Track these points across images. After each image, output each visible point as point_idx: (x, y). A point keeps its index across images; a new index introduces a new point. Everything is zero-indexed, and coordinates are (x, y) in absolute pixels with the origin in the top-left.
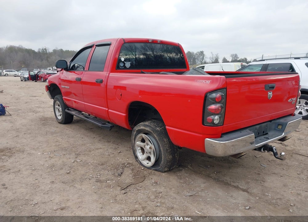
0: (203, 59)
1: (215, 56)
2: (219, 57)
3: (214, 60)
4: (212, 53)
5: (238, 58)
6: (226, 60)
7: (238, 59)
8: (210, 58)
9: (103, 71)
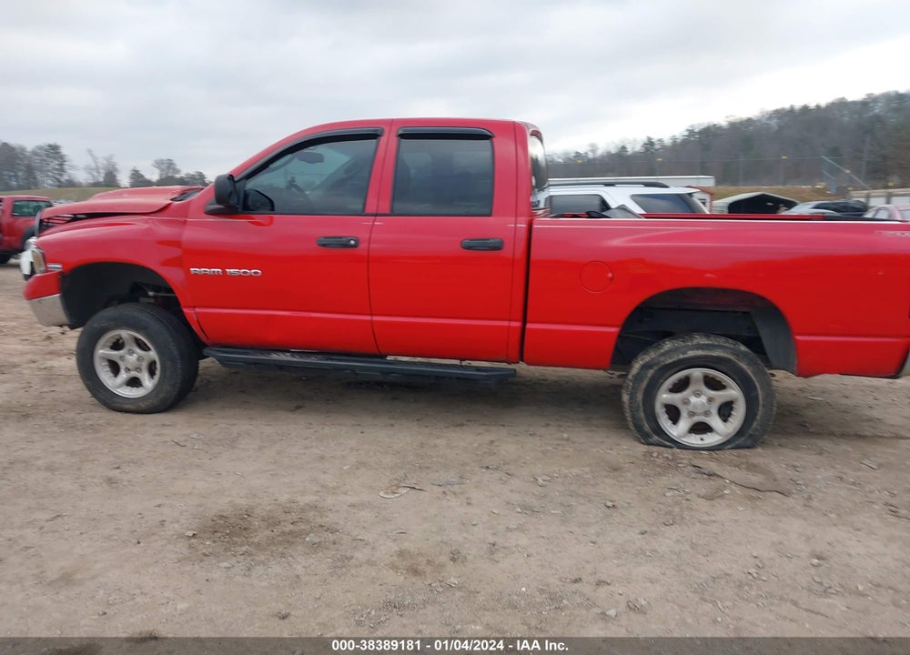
0: (62, 170)
1: (102, 162)
2: (117, 167)
3: (103, 175)
4: (90, 151)
5: (178, 171)
6: (142, 176)
7: (178, 176)
8: (88, 169)
9: (490, 215)
